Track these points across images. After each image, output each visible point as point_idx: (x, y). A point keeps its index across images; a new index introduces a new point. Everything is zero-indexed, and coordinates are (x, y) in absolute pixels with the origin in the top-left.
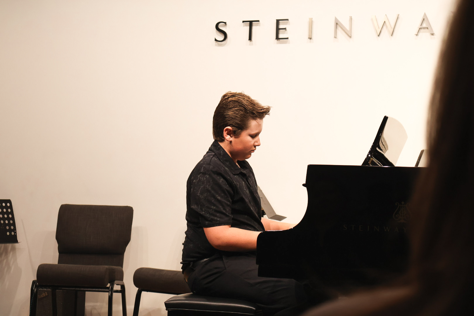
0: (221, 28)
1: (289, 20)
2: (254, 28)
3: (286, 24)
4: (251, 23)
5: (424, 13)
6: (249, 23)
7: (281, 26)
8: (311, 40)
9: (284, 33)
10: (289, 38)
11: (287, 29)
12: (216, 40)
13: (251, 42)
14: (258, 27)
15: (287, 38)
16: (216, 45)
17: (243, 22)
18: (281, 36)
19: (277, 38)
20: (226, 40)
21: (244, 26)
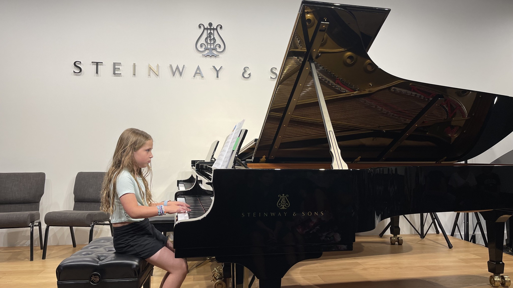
0: (77, 65)
1: (121, 63)
2: (99, 66)
4: (97, 64)
5: (198, 66)
7: (116, 67)
8: (135, 76)
9: (118, 71)
10: (121, 74)
11: (120, 68)
12: (74, 72)
13: (97, 75)
14: (102, 66)
16: (74, 75)
17: (93, 62)
18: (116, 72)
19: (114, 74)
20: (81, 73)
21: (92, 65)
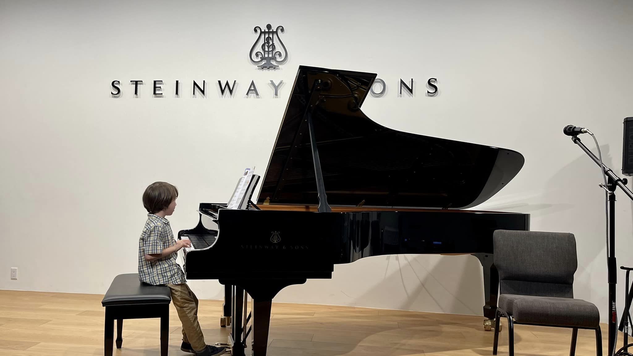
0: (115, 85)
1: (163, 81)
2: (139, 86)
3: (161, 84)
5: (252, 81)
6: (135, 82)
7: (157, 86)
8: (178, 96)
9: (159, 90)
10: (163, 94)
11: (162, 87)
12: (112, 93)
13: (137, 96)
14: (141, 85)
15: (162, 94)
16: (112, 97)
17: (131, 81)
18: (157, 92)
19: (155, 93)
20: (120, 94)
21: (132, 84)
